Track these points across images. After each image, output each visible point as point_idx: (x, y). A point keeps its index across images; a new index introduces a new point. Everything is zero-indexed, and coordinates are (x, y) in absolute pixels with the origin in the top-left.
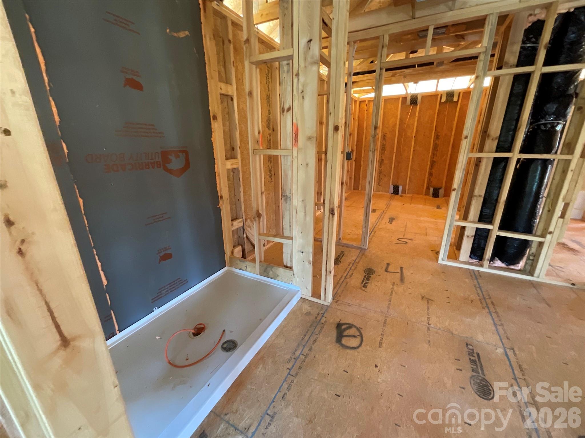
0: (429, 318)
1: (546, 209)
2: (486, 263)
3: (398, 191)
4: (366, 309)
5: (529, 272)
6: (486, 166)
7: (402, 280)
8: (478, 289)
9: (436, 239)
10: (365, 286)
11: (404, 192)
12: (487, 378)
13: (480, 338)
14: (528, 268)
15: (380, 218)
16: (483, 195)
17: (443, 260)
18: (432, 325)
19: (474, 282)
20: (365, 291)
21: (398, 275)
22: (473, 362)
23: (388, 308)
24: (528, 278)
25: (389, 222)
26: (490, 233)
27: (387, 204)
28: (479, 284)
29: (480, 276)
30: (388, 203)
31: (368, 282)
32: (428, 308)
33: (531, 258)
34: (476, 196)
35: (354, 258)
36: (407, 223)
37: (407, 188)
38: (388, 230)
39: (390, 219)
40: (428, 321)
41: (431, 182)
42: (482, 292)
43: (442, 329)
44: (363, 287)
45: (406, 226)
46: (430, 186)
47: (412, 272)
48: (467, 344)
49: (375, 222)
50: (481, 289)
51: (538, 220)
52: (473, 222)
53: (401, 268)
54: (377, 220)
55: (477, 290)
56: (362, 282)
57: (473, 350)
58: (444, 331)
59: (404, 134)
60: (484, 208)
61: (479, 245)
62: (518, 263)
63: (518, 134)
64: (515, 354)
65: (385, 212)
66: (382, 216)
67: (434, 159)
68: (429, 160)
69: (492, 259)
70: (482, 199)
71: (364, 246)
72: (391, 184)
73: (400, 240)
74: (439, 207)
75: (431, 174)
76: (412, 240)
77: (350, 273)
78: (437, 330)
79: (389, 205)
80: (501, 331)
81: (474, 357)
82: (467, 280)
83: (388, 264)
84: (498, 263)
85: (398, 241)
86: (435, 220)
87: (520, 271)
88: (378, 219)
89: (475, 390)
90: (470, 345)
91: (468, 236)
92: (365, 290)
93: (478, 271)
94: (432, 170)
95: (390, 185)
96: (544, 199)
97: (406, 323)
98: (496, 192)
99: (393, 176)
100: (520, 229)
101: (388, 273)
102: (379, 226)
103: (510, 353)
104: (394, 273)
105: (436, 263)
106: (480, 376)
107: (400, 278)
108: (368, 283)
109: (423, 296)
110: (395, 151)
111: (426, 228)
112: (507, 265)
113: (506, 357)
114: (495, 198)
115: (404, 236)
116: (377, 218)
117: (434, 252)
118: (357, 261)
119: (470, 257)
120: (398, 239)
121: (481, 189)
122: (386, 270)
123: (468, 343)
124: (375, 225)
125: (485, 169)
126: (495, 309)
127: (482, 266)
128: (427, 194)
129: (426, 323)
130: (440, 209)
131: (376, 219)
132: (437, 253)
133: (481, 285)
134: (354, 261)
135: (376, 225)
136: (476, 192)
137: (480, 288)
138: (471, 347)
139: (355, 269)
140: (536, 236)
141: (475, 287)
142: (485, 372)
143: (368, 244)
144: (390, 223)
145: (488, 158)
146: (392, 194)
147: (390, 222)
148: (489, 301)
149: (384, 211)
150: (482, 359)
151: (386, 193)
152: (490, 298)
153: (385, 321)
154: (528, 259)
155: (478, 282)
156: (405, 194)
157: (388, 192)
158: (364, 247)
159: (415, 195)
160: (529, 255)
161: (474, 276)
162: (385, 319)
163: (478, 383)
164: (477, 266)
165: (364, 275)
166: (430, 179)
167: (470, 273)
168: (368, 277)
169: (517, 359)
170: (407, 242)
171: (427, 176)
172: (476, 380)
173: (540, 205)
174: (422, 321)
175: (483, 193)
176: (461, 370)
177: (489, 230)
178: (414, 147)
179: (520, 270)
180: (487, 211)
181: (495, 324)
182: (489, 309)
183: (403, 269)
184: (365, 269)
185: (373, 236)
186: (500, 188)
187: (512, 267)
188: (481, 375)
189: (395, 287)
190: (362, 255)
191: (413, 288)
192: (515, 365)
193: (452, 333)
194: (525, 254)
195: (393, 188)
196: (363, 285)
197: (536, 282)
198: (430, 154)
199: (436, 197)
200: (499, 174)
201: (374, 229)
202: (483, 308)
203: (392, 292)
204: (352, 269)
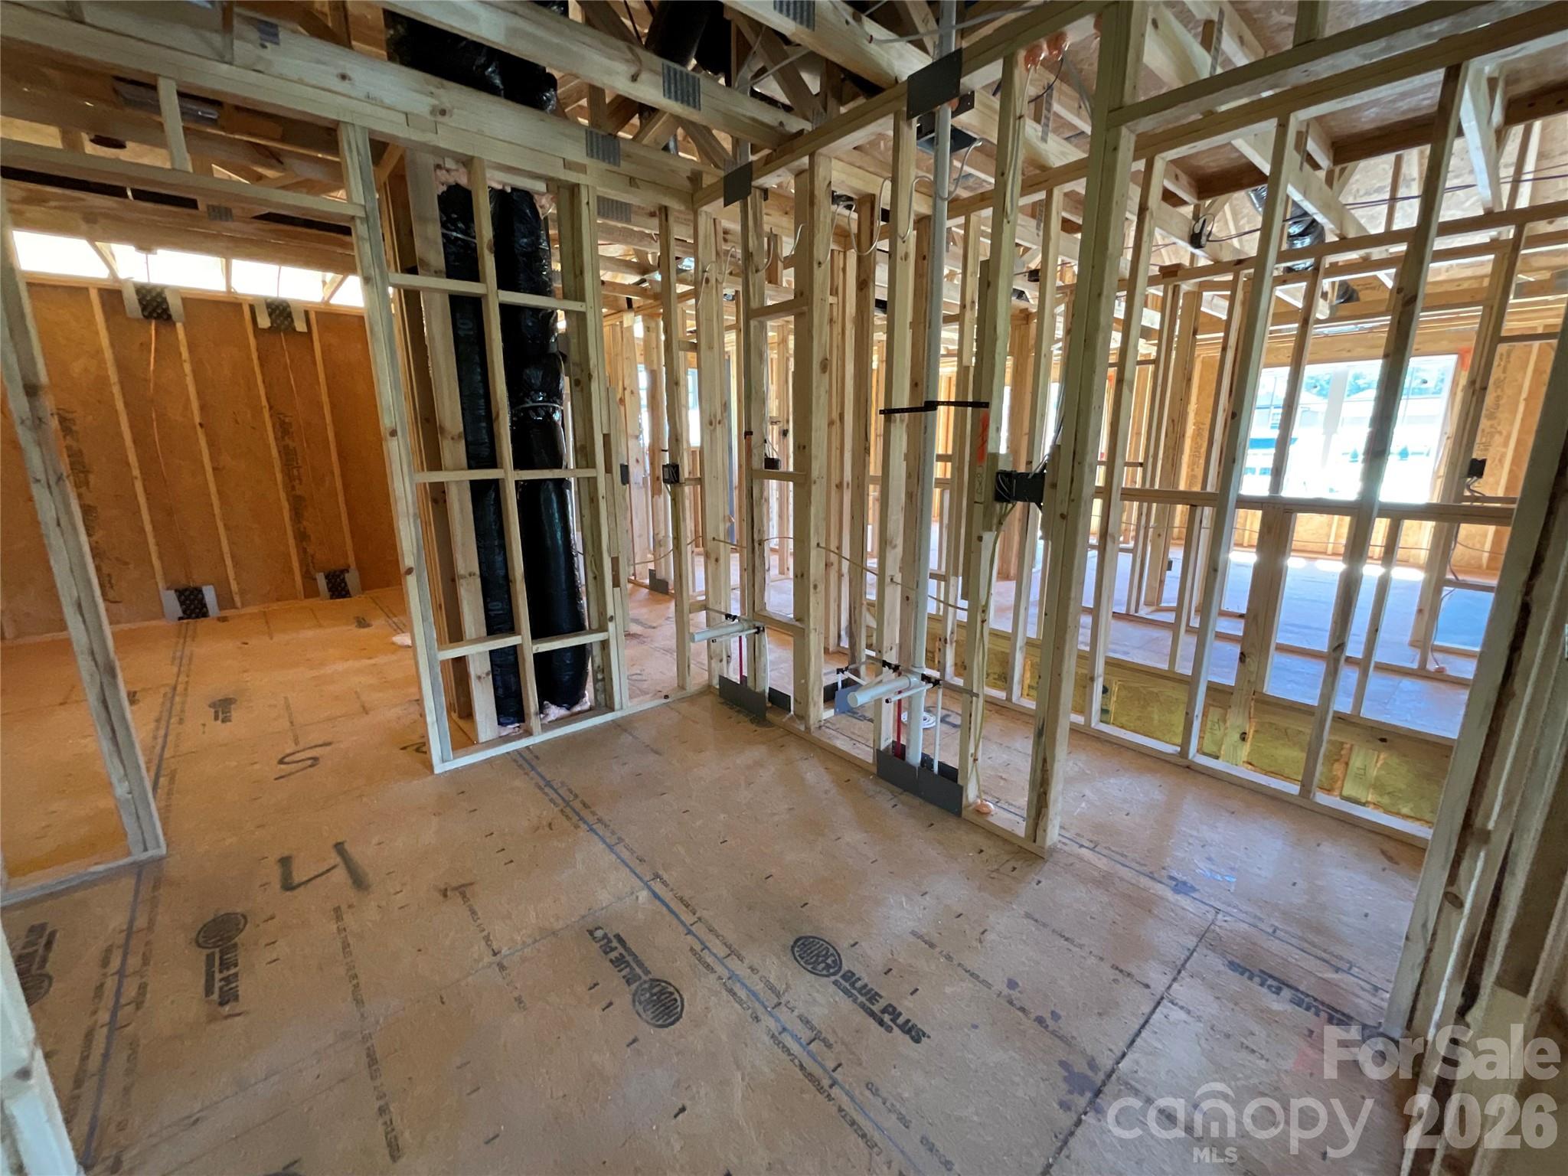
0: (487, 939)
1: (590, 576)
2: (535, 722)
3: (204, 606)
4: (276, 1078)
5: (606, 705)
6: (461, 501)
7: (359, 881)
8: (547, 790)
9: (397, 711)
10: (228, 996)
11: (225, 601)
12: (656, 974)
13: (604, 897)
14: (601, 697)
15: (169, 716)
16: (478, 572)
17: (443, 761)
18: (505, 952)
19: (532, 779)
20: (239, 1015)
21: (340, 875)
22: (618, 962)
23: (359, 1002)
24: (609, 717)
25: (216, 718)
26: (519, 652)
27: (174, 658)
28: (543, 777)
29: (537, 757)
30: (178, 654)
31: (232, 971)
32: (473, 912)
33: (600, 676)
34: (463, 577)
35: (118, 921)
36: (286, 698)
37: (234, 587)
38: (225, 745)
39: (213, 705)
40: (489, 946)
41: (313, 556)
42: (556, 791)
43: (529, 941)
44: (222, 1004)
45: (288, 707)
46: (311, 568)
47: (375, 840)
48: (591, 933)
49: (155, 738)
50: (552, 787)
51: (584, 599)
52: (478, 640)
53: (339, 847)
54: (157, 728)
55: (546, 794)
56: (209, 991)
57: (605, 936)
58: (535, 941)
59: (154, 416)
60: (489, 600)
61: (506, 687)
62: (584, 696)
63: (499, 429)
64: (665, 884)
65: (180, 688)
66: (177, 708)
67: (298, 492)
68: (283, 496)
69: (542, 709)
70: (478, 581)
71: (146, 849)
72: (161, 585)
73: (287, 760)
74: (362, 623)
75: (302, 537)
76: (329, 744)
77: (130, 991)
78: (520, 953)
79: (185, 661)
80: (626, 855)
81: (616, 948)
82: (517, 783)
83: (285, 862)
84: (555, 712)
85: (282, 766)
86: (372, 661)
87: (593, 711)
88: (163, 723)
89: (653, 1021)
90: (596, 929)
91: (479, 678)
92: (237, 1011)
93: (527, 748)
94: (300, 522)
95: (158, 591)
96: (581, 557)
97: (437, 1002)
98: (499, 559)
99: (161, 557)
100: (566, 626)
101: (301, 889)
102: (177, 746)
103: (657, 886)
104: (324, 877)
105: (430, 778)
106: (645, 982)
107: (350, 882)
108: (236, 975)
109: (443, 887)
110: (136, 472)
111: (356, 692)
112: (568, 709)
113: (658, 903)
114: (502, 573)
115: (297, 744)
116: (158, 721)
117: (409, 749)
118: (141, 922)
119: (500, 723)
120: (281, 762)
121: (467, 559)
122: (288, 886)
123: (590, 928)
124: (158, 748)
125: (462, 510)
126: (594, 813)
127: (529, 733)
128: (311, 592)
129: (488, 958)
130: (369, 626)
131: (153, 725)
132: (421, 748)
133: (548, 777)
134: (123, 935)
135: (163, 748)
136: (461, 567)
137: (548, 784)
138: (599, 934)
139: (146, 961)
140: (592, 631)
141: (540, 788)
142: (647, 964)
143: (165, 834)
144: (223, 721)
145: (458, 483)
146: (180, 619)
147: (221, 716)
148: (577, 805)
149: (175, 688)
150: (630, 944)
151: (154, 623)
152: (576, 796)
153: (368, 1056)
154: (596, 681)
155: (539, 774)
156: (234, 607)
157: (161, 615)
158: (151, 853)
159: (275, 606)
160: (595, 673)
161: (526, 766)
162: (369, 1049)
163: (649, 1001)
164: (519, 737)
165: (204, 958)
166: (305, 550)
167: (515, 761)
168: (222, 953)
169: (672, 890)
170: (315, 759)
171: (291, 542)
172: (642, 998)
173: (578, 570)
174: (475, 960)
175: (475, 568)
176: (610, 1004)
177: (515, 647)
178: (212, 458)
179: (591, 709)
180: (497, 606)
181: (610, 847)
182: (585, 822)
183: (347, 846)
184: (194, 935)
185: (170, 793)
186: (503, 548)
187: (577, 708)
188: (644, 978)
189: (349, 919)
190: (155, 887)
191: (403, 885)
192: (674, 905)
193: (554, 933)
194: (587, 673)
195: (179, 598)
196: (215, 996)
197: (622, 718)
198: (279, 477)
199: (344, 597)
200: (491, 517)
201: (164, 765)
202: (577, 827)
203: (346, 946)
204: (130, 969)
